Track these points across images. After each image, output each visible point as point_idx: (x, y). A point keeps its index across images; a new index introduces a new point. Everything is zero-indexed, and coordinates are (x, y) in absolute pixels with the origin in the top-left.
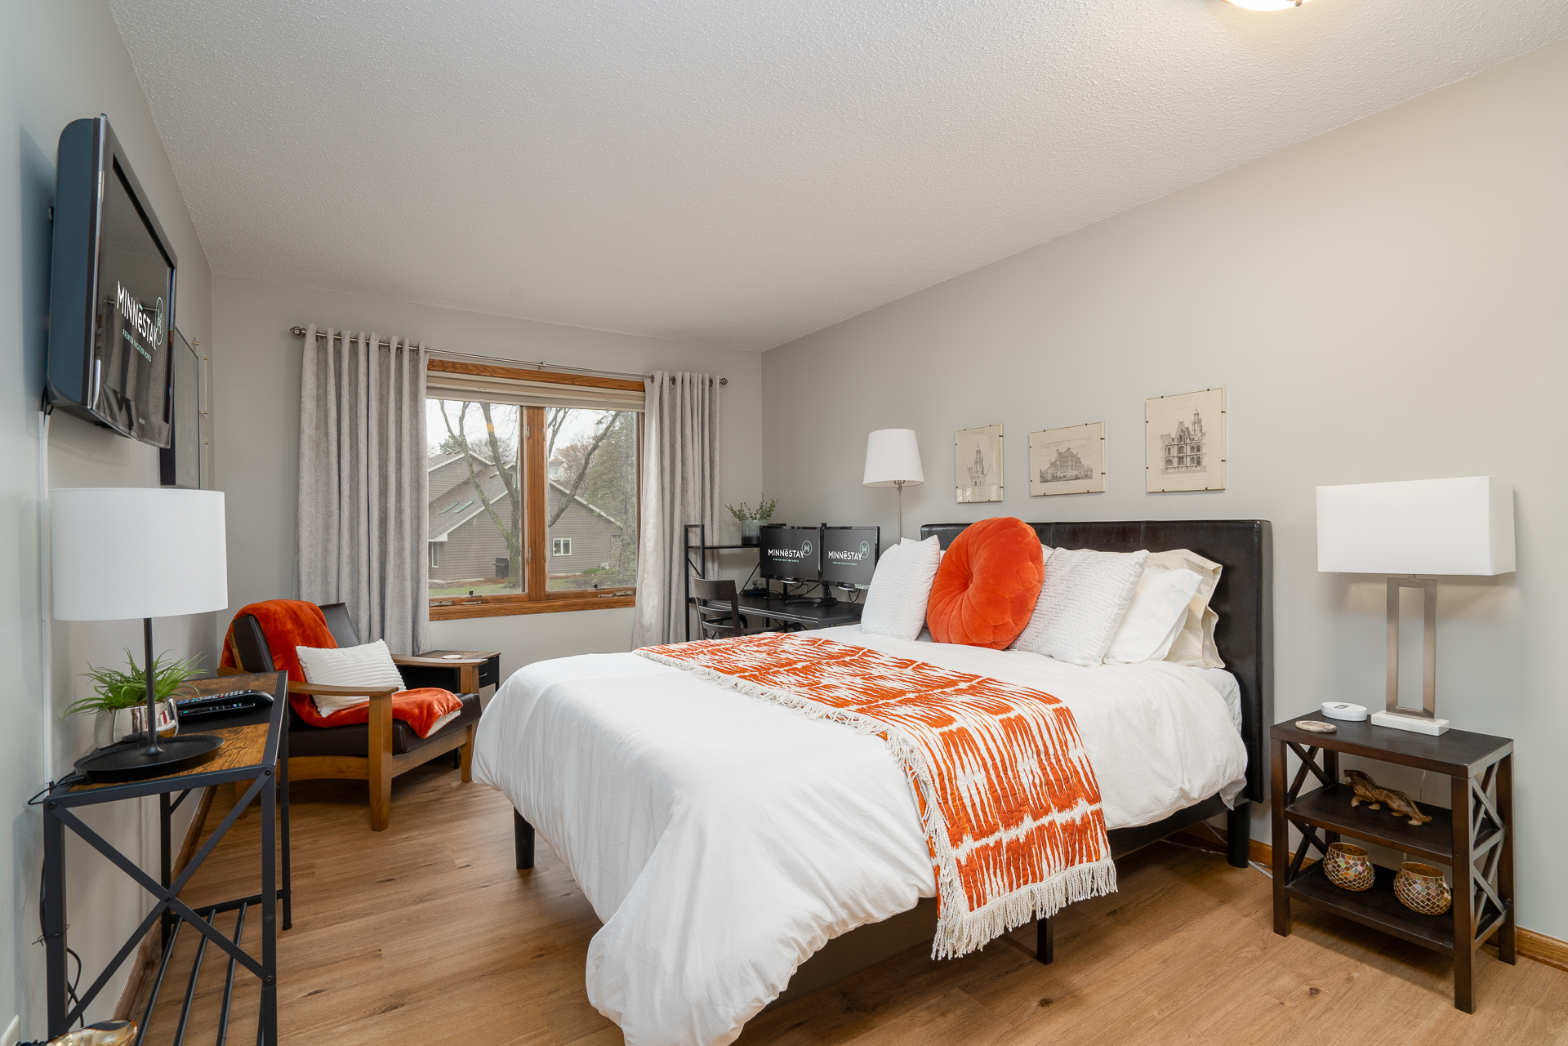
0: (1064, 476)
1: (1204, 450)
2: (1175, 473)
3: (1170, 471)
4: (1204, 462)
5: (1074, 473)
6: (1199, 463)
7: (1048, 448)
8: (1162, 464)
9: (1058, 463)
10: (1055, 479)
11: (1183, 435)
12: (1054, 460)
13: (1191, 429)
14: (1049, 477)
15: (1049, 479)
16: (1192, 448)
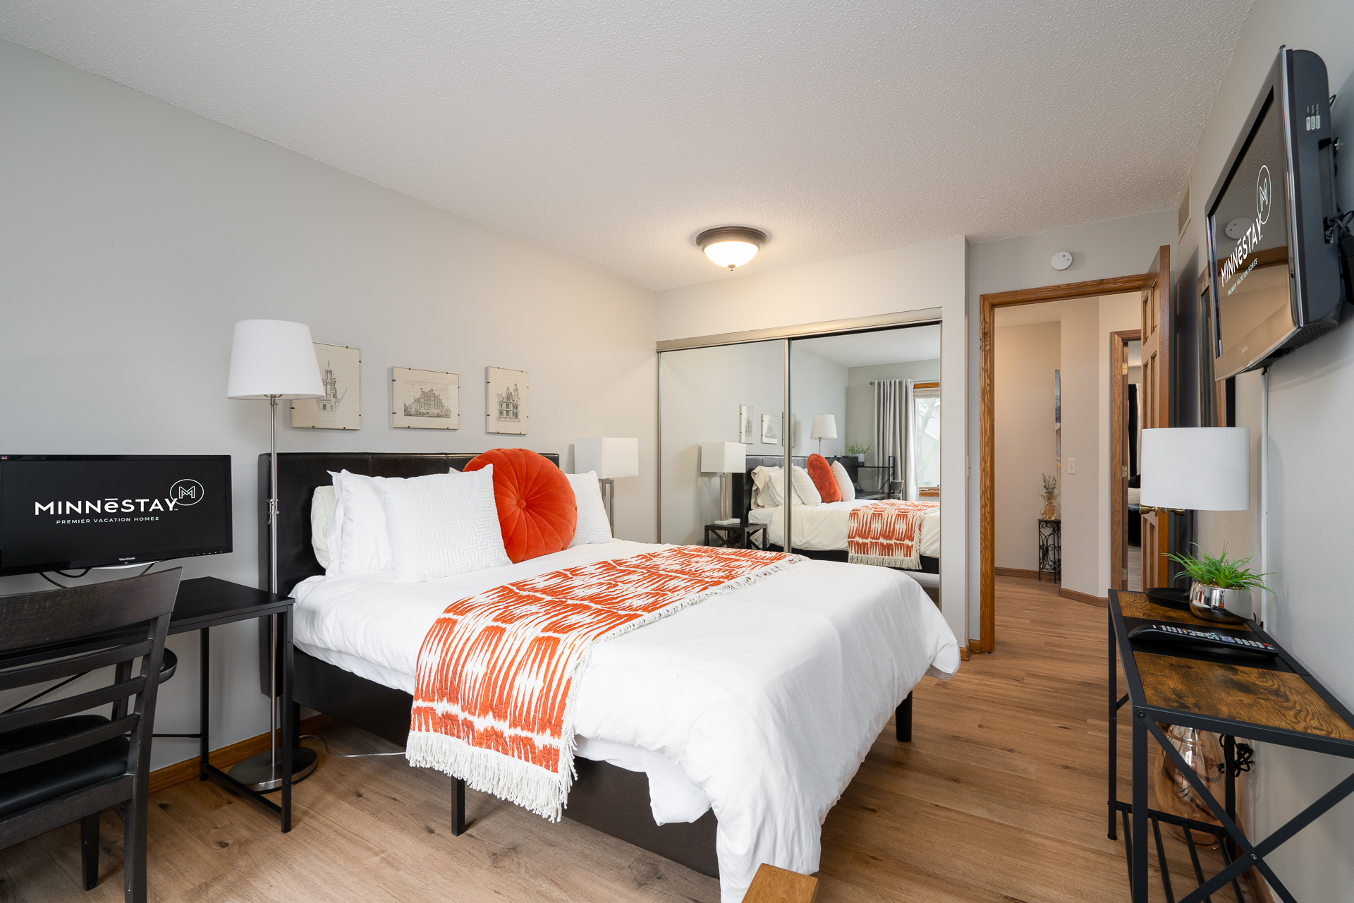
0: (428, 413)
1: (519, 409)
2: (504, 421)
3: (502, 419)
4: (519, 416)
5: (436, 412)
6: (517, 416)
7: (413, 385)
8: (497, 414)
9: (422, 400)
10: (418, 414)
11: (509, 396)
12: (417, 397)
13: (513, 394)
14: (413, 411)
15: (413, 413)
16: (513, 406)
